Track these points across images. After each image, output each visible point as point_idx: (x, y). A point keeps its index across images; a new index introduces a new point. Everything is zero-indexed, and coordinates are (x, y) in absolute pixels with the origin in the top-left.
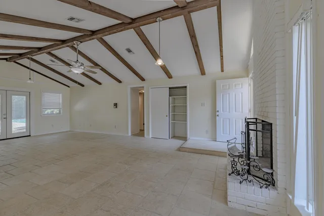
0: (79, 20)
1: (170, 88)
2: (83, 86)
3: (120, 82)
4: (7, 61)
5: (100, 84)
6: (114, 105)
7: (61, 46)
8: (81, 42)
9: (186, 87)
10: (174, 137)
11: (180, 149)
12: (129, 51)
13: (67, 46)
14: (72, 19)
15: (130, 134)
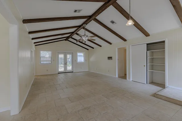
0: (79, 11)
1: (147, 44)
2: (93, 48)
3: (111, 44)
4: (66, 40)
5: (101, 46)
6: (108, 58)
7: (79, 29)
8: (87, 24)
9: (164, 42)
10: (152, 83)
11: (155, 95)
12: (113, 22)
13: (82, 28)
14: (75, 11)
15: (117, 76)
